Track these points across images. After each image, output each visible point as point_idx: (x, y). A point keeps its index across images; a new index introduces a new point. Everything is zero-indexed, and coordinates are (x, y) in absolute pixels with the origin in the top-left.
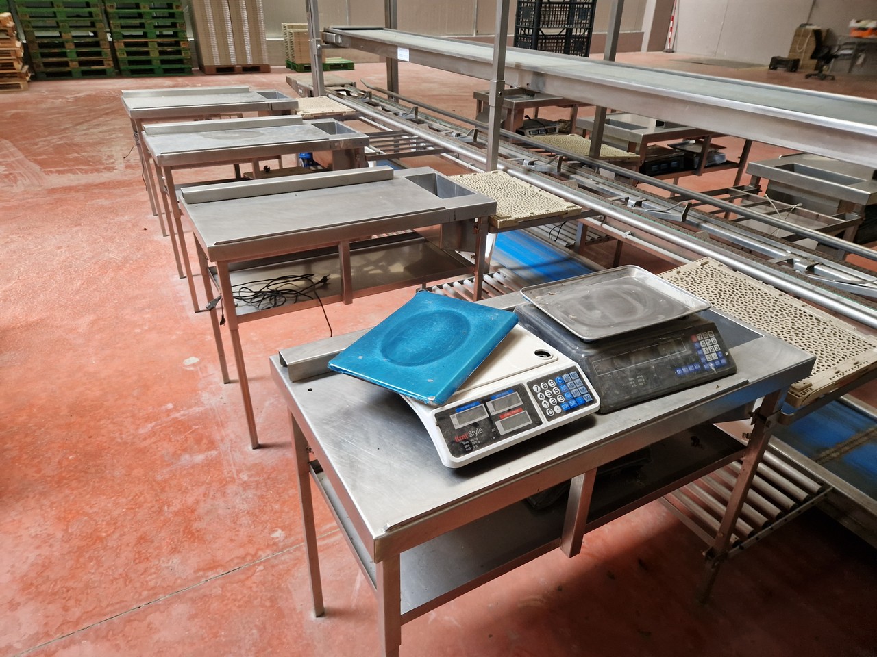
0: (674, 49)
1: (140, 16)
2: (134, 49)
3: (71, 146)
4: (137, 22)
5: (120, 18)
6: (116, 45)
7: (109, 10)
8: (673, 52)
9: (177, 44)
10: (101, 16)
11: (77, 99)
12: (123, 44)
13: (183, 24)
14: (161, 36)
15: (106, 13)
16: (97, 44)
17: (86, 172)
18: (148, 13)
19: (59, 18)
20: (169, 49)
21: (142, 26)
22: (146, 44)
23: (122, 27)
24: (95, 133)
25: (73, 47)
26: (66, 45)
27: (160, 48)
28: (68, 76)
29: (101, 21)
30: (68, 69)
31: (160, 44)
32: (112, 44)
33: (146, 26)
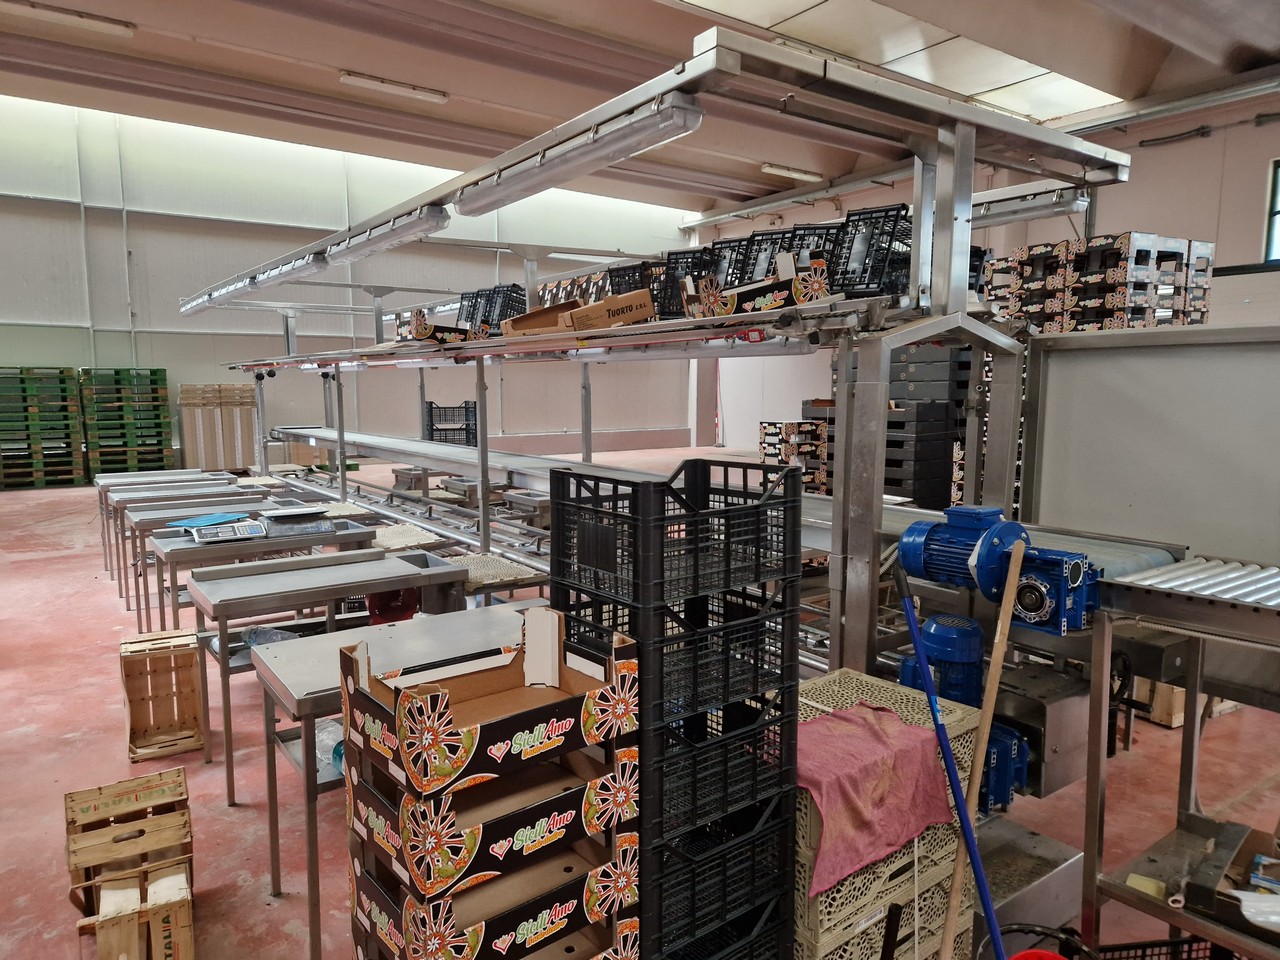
1: (122, 426)
2: (109, 458)
3: (33, 536)
4: (118, 432)
5: (99, 429)
6: (90, 454)
7: (88, 422)
8: (723, 445)
9: (160, 451)
10: (79, 428)
11: (39, 504)
12: (98, 454)
13: (169, 433)
14: (144, 445)
15: (84, 425)
16: (69, 454)
17: (47, 551)
18: (131, 423)
19: (32, 430)
20: (150, 457)
21: (123, 436)
22: (125, 453)
23: (100, 438)
24: (57, 527)
25: (41, 457)
26: (34, 455)
27: (140, 457)
28: (31, 485)
29: (78, 432)
30: (31, 479)
31: (139, 453)
32: (86, 454)
33: (128, 435)
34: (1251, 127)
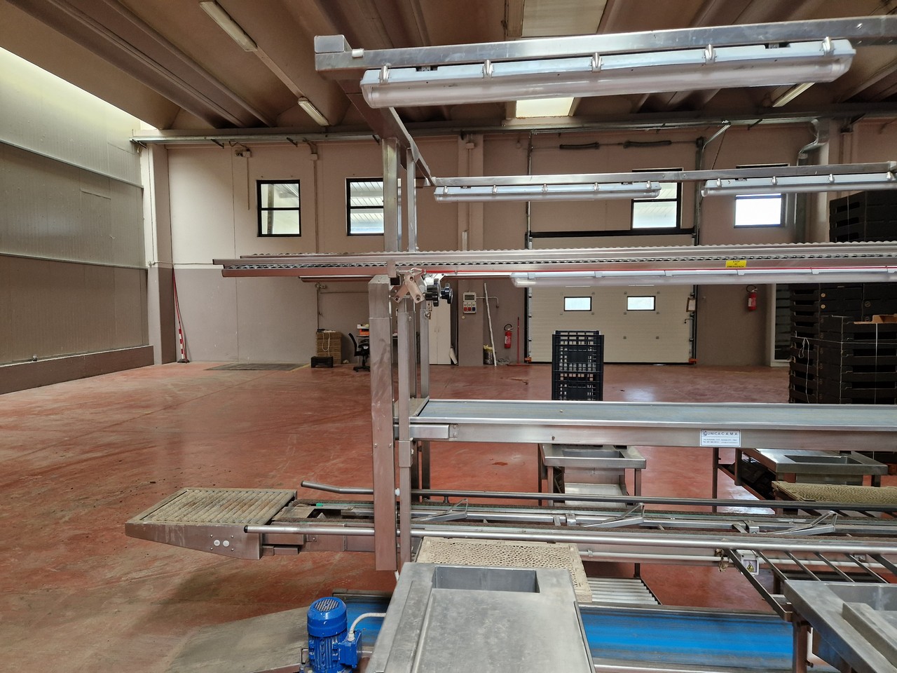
0: (188, 359)
8: (188, 362)
34: (621, 148)
